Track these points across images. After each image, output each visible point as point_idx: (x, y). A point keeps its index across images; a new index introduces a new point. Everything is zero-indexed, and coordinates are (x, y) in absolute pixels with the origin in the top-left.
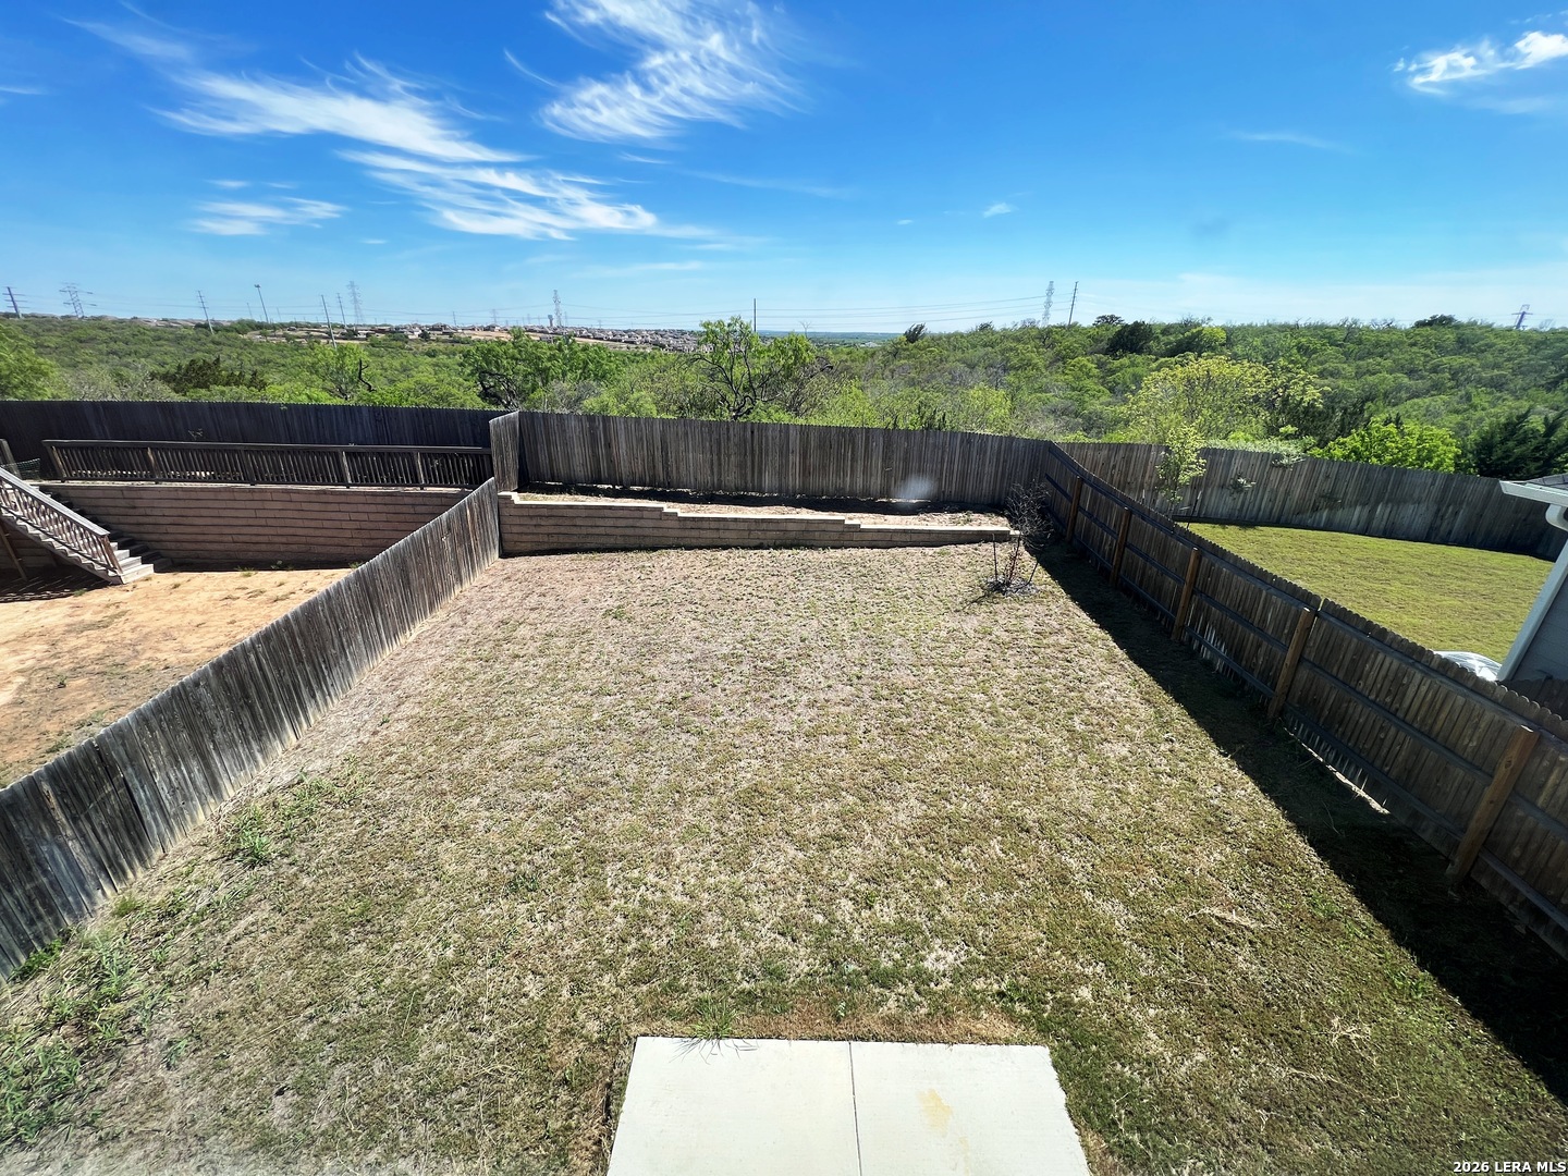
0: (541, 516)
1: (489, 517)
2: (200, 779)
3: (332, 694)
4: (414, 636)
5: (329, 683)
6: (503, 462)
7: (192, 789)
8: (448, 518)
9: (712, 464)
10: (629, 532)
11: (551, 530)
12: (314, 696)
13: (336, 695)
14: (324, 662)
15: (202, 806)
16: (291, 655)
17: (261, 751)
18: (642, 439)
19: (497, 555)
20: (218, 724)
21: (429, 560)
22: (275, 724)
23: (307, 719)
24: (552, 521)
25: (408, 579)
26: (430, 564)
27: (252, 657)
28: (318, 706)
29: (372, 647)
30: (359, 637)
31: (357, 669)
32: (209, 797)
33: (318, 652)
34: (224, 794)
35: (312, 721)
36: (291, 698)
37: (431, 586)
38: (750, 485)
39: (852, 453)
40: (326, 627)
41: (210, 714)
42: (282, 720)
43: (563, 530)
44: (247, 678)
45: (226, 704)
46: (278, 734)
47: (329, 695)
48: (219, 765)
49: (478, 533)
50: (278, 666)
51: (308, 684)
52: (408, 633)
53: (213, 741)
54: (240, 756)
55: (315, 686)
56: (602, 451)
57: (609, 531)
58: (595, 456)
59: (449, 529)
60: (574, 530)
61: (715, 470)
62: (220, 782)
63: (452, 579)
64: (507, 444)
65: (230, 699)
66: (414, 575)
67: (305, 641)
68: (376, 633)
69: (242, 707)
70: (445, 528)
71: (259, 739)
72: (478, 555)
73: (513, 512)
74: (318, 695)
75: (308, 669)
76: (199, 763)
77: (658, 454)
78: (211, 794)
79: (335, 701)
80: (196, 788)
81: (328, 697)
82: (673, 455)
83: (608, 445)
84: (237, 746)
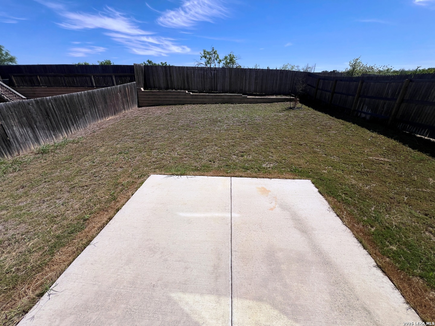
0: (150, 95)
1: (134, 93)
2: (31, 136)
3: (80, 127)
4: (109, 119)
5: (79, 123)
6: (138, 78)
7: (28, 137)
8: (120, 87)
9: (202, 82)
10: (176, 99)
11: (153, 99)
12: (73, 125)
13: (81, 128)
14: (77, 115)
15: (33, 144)
16: (65, 109)
17: (54, 135)
18: (180, 74)
19: (137, 107)
20: (38, 121)
21: (113, 98)
22: (59, 128)
23: (71, 131)
24: (153, 96)
25: (106, 101)
26: (114, 99)
27: (50, 104)
28: (75, 128)
29: (94, 118)
30: (89, 113)
31: (89, 123)
32: (35, 142)
33: (75, 112)
34: (41, 144)
35: (73, 133)
36: (65, 122)
37: (114, 107)
38: (213, 89)
39: (245, 77)
40: (77, 105)
41: (34, 116)
42: (62, 128)
43: (156, 99)
44: (48, 110)
45: (40, 115)
46: (61, 132)
47: (79, 126)
48: (39, 134)
49: (130, 97)
50: (60, 110)
51: (71, 120)
52: (107, 118)
53: (36, 125)
54: (47, 134)
55: (74, 122)
56: (169, 78)
57: (170, 99)
58: (167, 79)
59: (120, 91)
60: (160, 99)
61: (203, 84)
62: (39, 139)
63: (122, 107)
64: (140, 73)
65: (42, 113)
66: (108, 101)
67: (69, 106)
68: (95, 114)
69: (47, 118)
70: (119, 90)
71: (54, 131)
72: (130, 104)
73: (142, 93)
74: (75, 125)
75: (71, 116)
76: (30, 130)
77: (186, 79)
78: (36, 142)
79: (81, 130)
80: (30, 137)
81: (78, 127)
82: (190, 79)
83: (171, 76)
84: (45, 130)
